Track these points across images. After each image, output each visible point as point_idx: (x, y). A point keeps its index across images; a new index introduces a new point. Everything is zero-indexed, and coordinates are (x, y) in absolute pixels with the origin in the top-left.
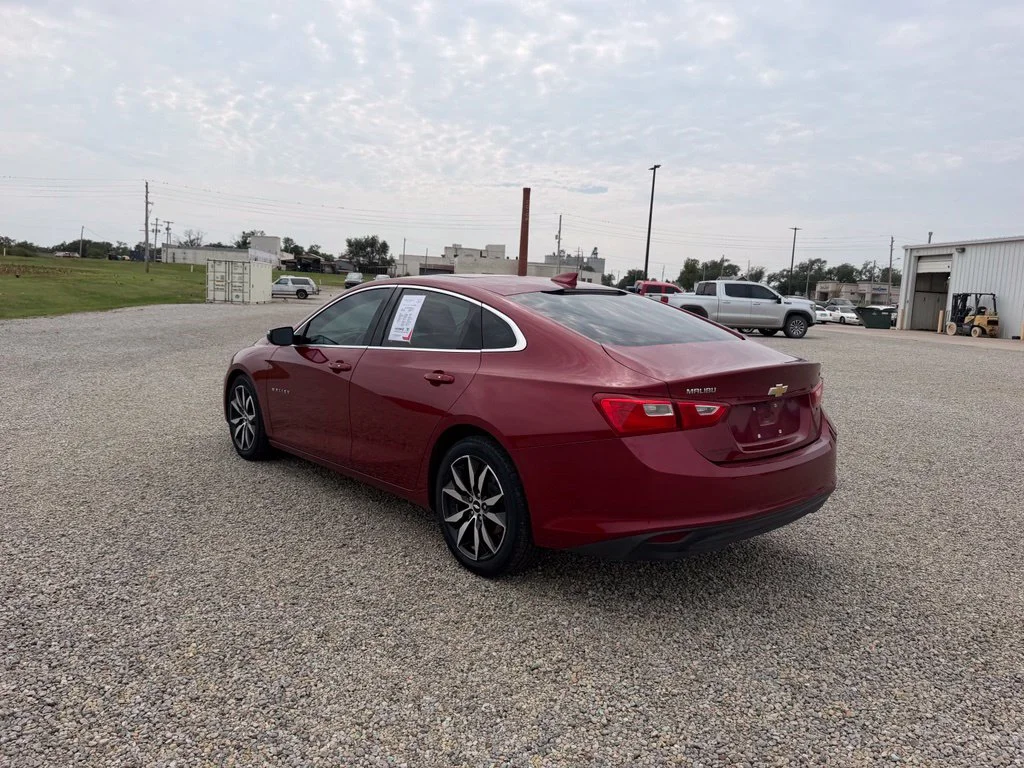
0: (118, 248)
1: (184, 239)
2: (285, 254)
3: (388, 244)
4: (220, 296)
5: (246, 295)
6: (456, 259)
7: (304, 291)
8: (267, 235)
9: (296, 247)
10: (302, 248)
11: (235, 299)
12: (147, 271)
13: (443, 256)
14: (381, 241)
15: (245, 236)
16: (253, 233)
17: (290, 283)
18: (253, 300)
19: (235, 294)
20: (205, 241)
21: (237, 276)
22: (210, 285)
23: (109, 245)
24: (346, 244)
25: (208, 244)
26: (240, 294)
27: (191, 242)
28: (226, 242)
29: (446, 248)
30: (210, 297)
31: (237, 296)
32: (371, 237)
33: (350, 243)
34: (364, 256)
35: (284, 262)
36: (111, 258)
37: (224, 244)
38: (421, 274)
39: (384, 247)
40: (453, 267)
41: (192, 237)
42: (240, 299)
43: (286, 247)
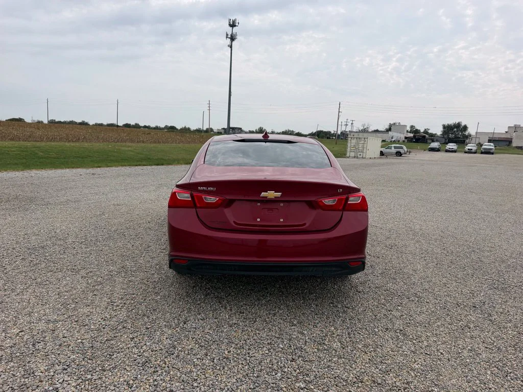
0: (334, 133)
1: (361, 128)
2: (409, 134)
3: (468, 126)
4: (352, 154)
5: (364, 154)
6: (514, 134)
7: (400, 152)
8: (402, 124)
9: (417, 130)
10: (419, 130)
11: (359, 156)
12: (336, 143)
13: (506, 132)
14: (463, 124)
15: (391, 126)
16: (394, 124)
17: (393, 148)
18: (367, 157)
19: (359, 154)
20: (372, 129)
21: (361, 145)
22: (349, 149)
23: (330, 132)
24: (442, 127)
25: (373, 130)
26: (362, 154)
27: (364, 129)
28: (380, 129)
29: (509, 127)
30: (348, 155)
31: (360, 155)
32: (457, 122)
33: (444, 127)
34: (452, 134)
35: (406, 138)
36: (328, 138)
37: (380, 130)
38: (488, 142)
39: (465, 128)
40: (512, 139)
41: (365, 127)
42: (361, 156)
43: (411, 130)
